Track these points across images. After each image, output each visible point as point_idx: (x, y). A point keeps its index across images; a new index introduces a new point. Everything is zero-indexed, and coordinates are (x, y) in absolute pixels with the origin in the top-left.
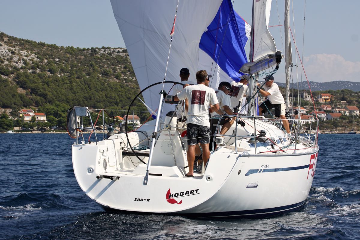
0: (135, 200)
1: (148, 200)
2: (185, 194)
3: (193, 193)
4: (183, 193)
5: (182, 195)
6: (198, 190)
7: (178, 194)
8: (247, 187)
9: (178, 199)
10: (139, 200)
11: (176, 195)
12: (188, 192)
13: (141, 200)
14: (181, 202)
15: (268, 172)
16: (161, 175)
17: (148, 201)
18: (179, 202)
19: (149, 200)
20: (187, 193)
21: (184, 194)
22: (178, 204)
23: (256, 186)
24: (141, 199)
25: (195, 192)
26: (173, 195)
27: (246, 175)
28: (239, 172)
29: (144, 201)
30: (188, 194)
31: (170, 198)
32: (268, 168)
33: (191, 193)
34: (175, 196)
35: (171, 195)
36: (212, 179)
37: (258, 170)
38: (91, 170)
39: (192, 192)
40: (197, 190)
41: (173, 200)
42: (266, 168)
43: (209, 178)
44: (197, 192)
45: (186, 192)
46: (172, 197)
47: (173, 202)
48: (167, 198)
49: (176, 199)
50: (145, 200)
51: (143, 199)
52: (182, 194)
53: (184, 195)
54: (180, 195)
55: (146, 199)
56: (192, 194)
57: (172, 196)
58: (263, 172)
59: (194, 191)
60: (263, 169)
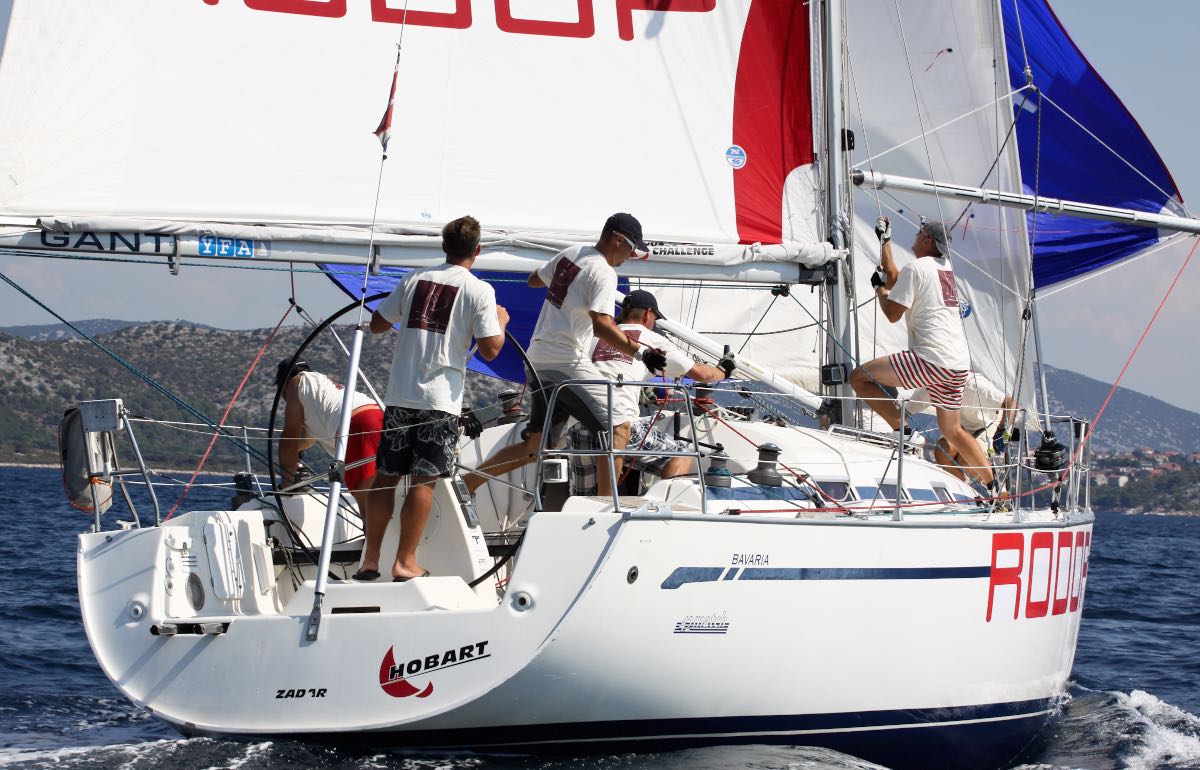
0: (278, 697)
1: (322, 692)
2: (444, 663)
3: (469, 655)
4: (436, 657)
5: (431, 664)
6: (486, 643)
7: (418, 663)
8: (678, 630)
9: (418, 681)
10: (291, 694)
11: (414, 667)
12: (453, 652)
13: (297, 696)
14: (429, 690)
15: (768, 578)
16: (377, 610)
17: (323, 695)
18: (423, 688)
19: (325, 690)
20: (450, 657)
21: (440, 660)
22: (418, 696)
23: (721, 629)
24: (299, 691)
25: (475, 652)
26: (402, 666)
27: (664, 586)
28: (633, 576)
29: (308, 695)
30: (454, 659)
31: (394, 680)
32: (765, 566)
33: (462, 657)
34: (410, 671)
35: (398, 667)
36: (533, 604)
37: (718, 571)
38: (136, 611)
39: (466, 652)
40: (481, 646)
41: (404, 682)
42: (757, 566)
43: (523, 601)
44: (481, 652)
45: (447, 654)
46: (401, 674)
47: (401, 690)
48: (383, 678)
49: (413, 680)
50: (311, 694)
51: (304, 691)
52: (432, 662)
53: (439, 666)
54: (427, 667)
55: (313, 691)
56: (466, 658)
57: (401, 671)
58: (742, 578)
59: (471, 648)
60: (742, 567)
